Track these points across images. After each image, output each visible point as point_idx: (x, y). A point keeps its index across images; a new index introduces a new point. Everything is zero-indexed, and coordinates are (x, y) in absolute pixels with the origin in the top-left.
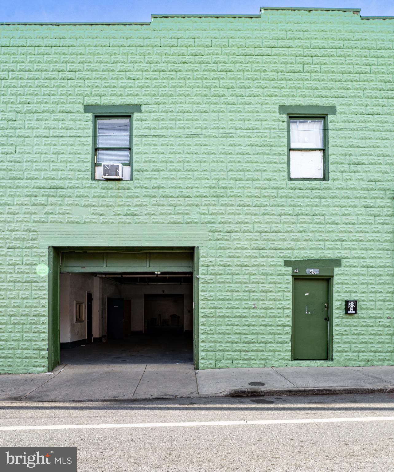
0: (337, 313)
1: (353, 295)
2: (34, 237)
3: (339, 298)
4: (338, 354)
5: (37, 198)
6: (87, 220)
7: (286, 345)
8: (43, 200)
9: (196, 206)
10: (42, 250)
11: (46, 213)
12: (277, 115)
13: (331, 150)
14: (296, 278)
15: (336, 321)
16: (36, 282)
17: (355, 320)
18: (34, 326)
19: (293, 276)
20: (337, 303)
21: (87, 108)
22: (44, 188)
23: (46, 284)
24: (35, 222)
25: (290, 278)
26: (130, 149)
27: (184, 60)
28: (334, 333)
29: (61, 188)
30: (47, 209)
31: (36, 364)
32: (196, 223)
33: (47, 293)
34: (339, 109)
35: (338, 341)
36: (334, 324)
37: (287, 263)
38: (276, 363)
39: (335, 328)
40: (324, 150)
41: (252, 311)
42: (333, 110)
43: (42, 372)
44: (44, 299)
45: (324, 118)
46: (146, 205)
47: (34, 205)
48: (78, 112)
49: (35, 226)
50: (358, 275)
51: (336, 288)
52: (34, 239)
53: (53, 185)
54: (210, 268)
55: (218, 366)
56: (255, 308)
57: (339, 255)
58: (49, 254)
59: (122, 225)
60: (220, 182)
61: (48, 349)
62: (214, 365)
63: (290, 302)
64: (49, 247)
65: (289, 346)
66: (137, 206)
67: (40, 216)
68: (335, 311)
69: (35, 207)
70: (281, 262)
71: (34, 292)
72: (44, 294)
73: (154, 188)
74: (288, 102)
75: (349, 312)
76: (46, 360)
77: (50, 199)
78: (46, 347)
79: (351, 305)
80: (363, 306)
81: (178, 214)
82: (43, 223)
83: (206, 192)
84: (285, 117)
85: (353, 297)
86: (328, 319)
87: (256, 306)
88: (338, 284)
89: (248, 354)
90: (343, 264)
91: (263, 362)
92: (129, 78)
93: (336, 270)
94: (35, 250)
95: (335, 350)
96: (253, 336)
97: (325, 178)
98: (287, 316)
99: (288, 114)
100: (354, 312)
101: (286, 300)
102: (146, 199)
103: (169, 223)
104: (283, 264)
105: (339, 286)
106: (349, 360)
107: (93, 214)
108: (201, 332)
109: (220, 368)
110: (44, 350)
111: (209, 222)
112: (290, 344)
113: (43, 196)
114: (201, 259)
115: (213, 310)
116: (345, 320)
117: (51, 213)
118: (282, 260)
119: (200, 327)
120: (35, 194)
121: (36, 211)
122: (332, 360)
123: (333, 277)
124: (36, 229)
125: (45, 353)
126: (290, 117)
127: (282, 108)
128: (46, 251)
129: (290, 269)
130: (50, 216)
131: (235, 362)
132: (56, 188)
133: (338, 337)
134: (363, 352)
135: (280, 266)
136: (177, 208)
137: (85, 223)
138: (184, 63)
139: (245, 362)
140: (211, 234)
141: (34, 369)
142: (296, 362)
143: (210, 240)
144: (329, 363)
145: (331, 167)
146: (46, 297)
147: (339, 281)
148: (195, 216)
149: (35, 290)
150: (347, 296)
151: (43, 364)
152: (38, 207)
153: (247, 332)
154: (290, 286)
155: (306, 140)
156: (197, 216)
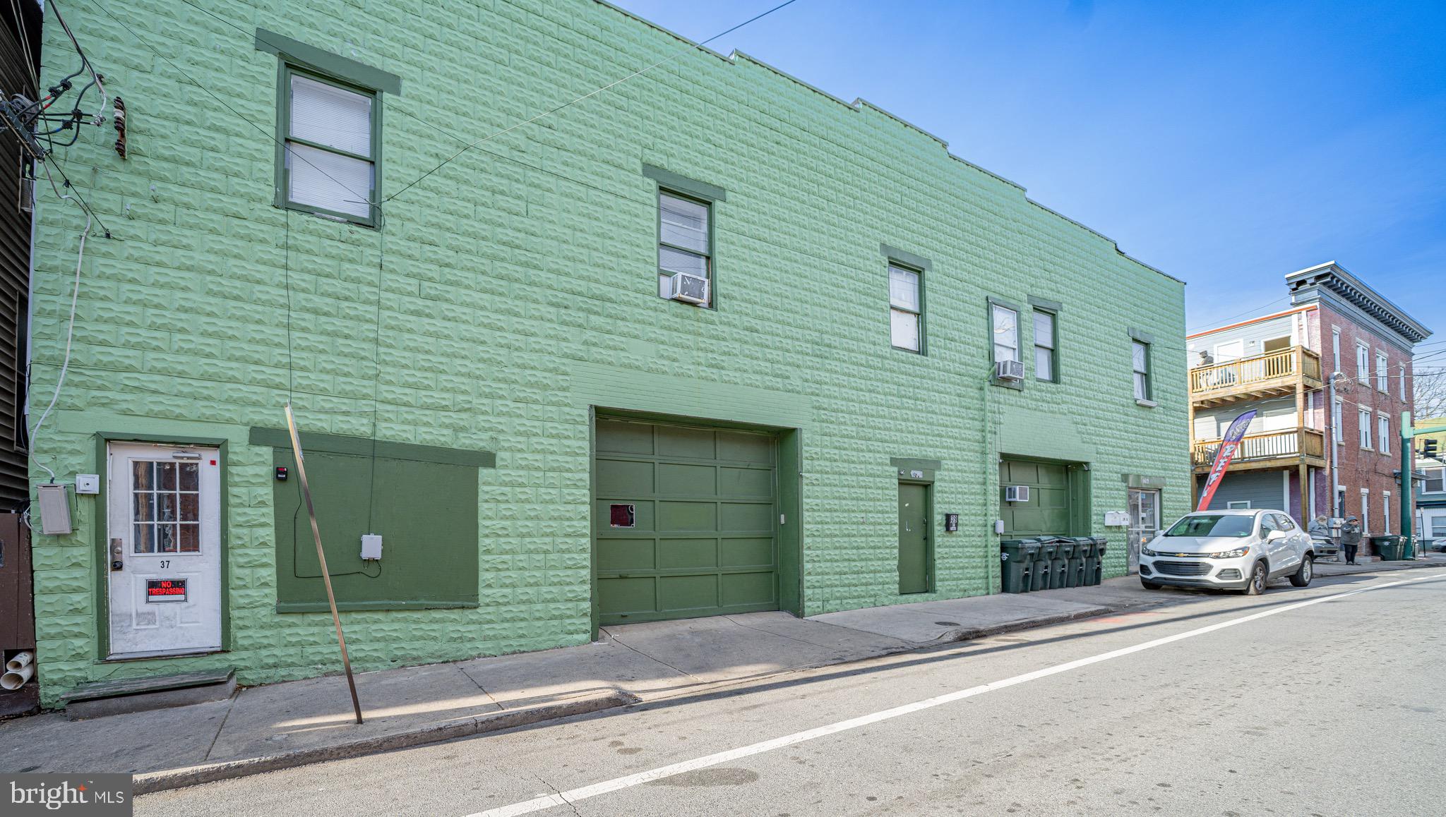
0: (938, 529)
1: (953, 506)
2: (565, 384)
3: (940, 511)
4: (940, 584)
5: (570, 312)
6: (654, 366)
7: (894, 574)
8: (580, 317)
9: (798, 366)
10: (580, 412)
11: (585, 343)
12: (879, 255)
13: (930, 317)
14: (902, 483)
15: (938, 540)
16: (569, 470)
17: (954, 539)
18: (567, 556)
19: (899, 479)
20: (938, 519)
21: (649, 170)
22: (580, 294)
23: (586, 476)
24: (566, 356)
25: (896, 481)
26: (708, 257)
27: (778, 139)
28: (937, 556)
29: (610, 300)
30: (589, 335)
31: (572, 628)
32: (798, 393)
33: (587, 492)
34: (934, 265)
35: (939, 566)
36: (936, 544)
37: (894, 462)
38: (885, 600)
39: (937, 550)
40: (919, 315)
41: (861, 527)
42: (928, 264)
43: (580, 644)
44: (584, 503)
45: (920, 272)
46: (735, 355)
47: (564, 323)
48: (634, 171)
49: (569, 365)
50: (955, 481)
51: (937, 497)
52: (564, 389)
53: (598, 292)
54: (816, 463)
55: (826, 609)
56: (863, 523)
57: (939, 455)
58: (591, 419)
59: (704, 382)
60: (825, 336)
61: (591, 599)
62: (821, 608)
63: (897, 515)
64: (591, 406)
65: (896, 576)
66: (725, 353)
67: (574, 347)
68: (936, 528)
69: (565, 328)
70: (887, 459)
71: (566, 491)
72: (584, 495)
73: (746, 329)
74: (890, 241)
75: (949, 529)
76: (587, 620)
77: (592, 317)
78: (588, 595)
79: (953, 520)
81: (777, 376)
82: (580, 359)
83: (808, 347)
84: (885, 260)
85: (954, 509)
86: (928, 539)
87: (865, 520)
88: (938, 492)
89: (858, 588)
90: (942, 467)
91: (872, 599)
92: (708, 141)
93: (937, 474)
94: (567, 409)
95: (937, 578)
96: (863, 563)
97: (922, 351)
98: (895, 535)
99: (889, 258)
100: (955, 528)
101: (893, 512)
102: (737, 345)
103: (765, 388)
104: (889, 462)
105: (939, 494)
106: (950, 590)
107: (662, 356)
108: (806, 558)
109: (829, 612)
110: (584, 599)
111: (812, 394)
112: (898, 573)
113: (580, 309)
114: (805, 448)
115: (820, 526)
116: (946, 539)
117: (595, 344)
118: (888, 457)
119: (806, 552)
120: (566, 303)
121: (568, 336)
122: (934, 591)
123: (934, 482)
124: (569, 370)
125: (586, 606)
126: (890, 262)
127: (884, 247)
128: (586, 413)
129: (896, 469)
130: (594, 349)
131: (844, 602)
132: (602, 298)
133: (940, 561)
134: (960, 579)
135: (886, 465)
136: (776, 366)
137: (650, 370)
138: (777, 143)
139: (856, 601)
140: (815, 411)
141: (569, 637)
142: (905, 597)
143: (814, 420)
144: (934, 595)
145: (930, 339)
146: (587, 499)
147: (939, 489)
148: (797, 383)
149: (567, 486)
150: (946, 508)
151: (584, 628)
152: (572, 329)
153: (856, 557)
154: (896, 493)
155: (903, 298)
156: (799, 382)
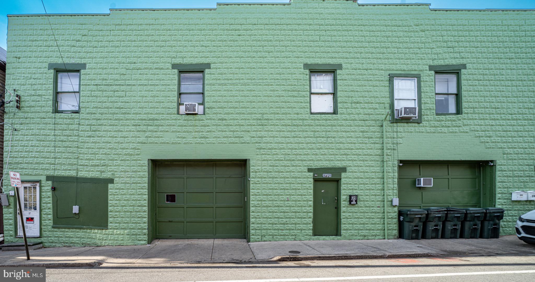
0: (344, 203)
1: (355, 191)
2: (138, 153)
3: (345, 194)
4: (344, 231)
5: (140, 127)
6: (174, 142)
7: (309, 225)
8: (144, 128)
9: (248, 131)
10: (144, 162)
11: (146, 137)
12: (302, 70)
13: (339, 94)
14: (316, 180)
15: (343, 209)
16: (140, 183)
17: (356, 208)
18: (138, 213)
19: (314, 179)
20: (344, 197)
21: (174, 66)
22: (145, 120)
23: (146, 185)
24: (139, 143)
25: (312, 180)
26: (203, 94)
27: (239, 34)
28: (342, 217)
29: (157, 120)
30: (147, 134)
31: (140, 239)
32: (248, 143)
33: (147, 191)
34: (344, 66)
35: (344, 222)
36: (342, 211)
37: (310, 170)
38: (303, 237)
39: (342, 214)
40: (334, 94)
41: (286, 202)
42: (340, 66)
43: (144, 244)
44: (145, 195)
45: (334, 72)
46: (214, 131)
47: (138, 131)
48: (168, 69)
49: (139, 146)
50: (358, 178)
51: (343, 187)
52: (138, 155)
53: (151, 118)
54: (258, 174)
55: (263, 240)
56: (288, 200)
57: (345, 164)
58: (148, 164)
59: (198, 145)
60: (264, 116)
61: (148, 229)
62: (260, 239)
63: (312, 197)
64: (149, 160)
65: (311, 226)
66: (208, 132)
67: (142, 139)
68: (342, 203)
69: (139, 133)
70: (306, 169)
71: (138, 190)
72: (145, 192)
73: (220, 120)
74: (310, 61)
75: (352, 203)
76: (146, 236)
77: (149, 127)
78: (147, 227)
79: (353, 198)
80: (361, 199)
81: (236, 137)
82: (144, 143)
83: (255, 122)
84: (307, 72)
85: (355, 193)
86: (338, 208)
87: (289, 199)
88: (344, 184)
89: (284, 231)
90: (347, 171)
91: (294, 237)
92: (202, 46)
93: (343, 175)
94: (139, 162)
95: (342, 229)
96: (287, 220)
97: (335, 112)
98: (310, 206)
99: (310, 70)
100: (355, 203)
101: (309, 195)
102: (214, 127)
103: (230, 143)
104: (307, 171)
105: (345, 185)
106: (352, 235)
107: (178, 137)
108: (251, 217)
109: (264, 241)
110: (145, 229)
111: (256, 143)
112: (312, 225)
113: (144, 125)
114: (251, 168)
115: (260, 202)
116: (349, 208)
117: (150, 137)
118: (306, 168)
119: (251, 214)
120: (139, 124)
121: (140, 136)
122: (340, 235)
123: (341, 179)
124: (139, 147)
125: (146, 231)
126: (311, 72)
127: (306, 66)
128: (146, 163)
129: (312, 174)
130: (149, 139)
131: (275, 237)
132: (153, 120)
133: (344, 220)
134: (361, 230)
135: (305, 172)
136: (235, 133)
137: (173, 143)
138: (239, 35)
139: (282, 237)
140: (258, 150)
141: (139, 242)
142: (316, 237)
143: (257, 155)
144: (339, 237)
145: (339, 105)
146: (147, 193)
147: (345, 182)
148: (247, 139)
149: (139, 189)
150: (350, 192)
151: (144, 239)
152: (141, 133)
153: (283, 217)
154: (312, 186)
155: (322, 87)
156: (248, 139)
